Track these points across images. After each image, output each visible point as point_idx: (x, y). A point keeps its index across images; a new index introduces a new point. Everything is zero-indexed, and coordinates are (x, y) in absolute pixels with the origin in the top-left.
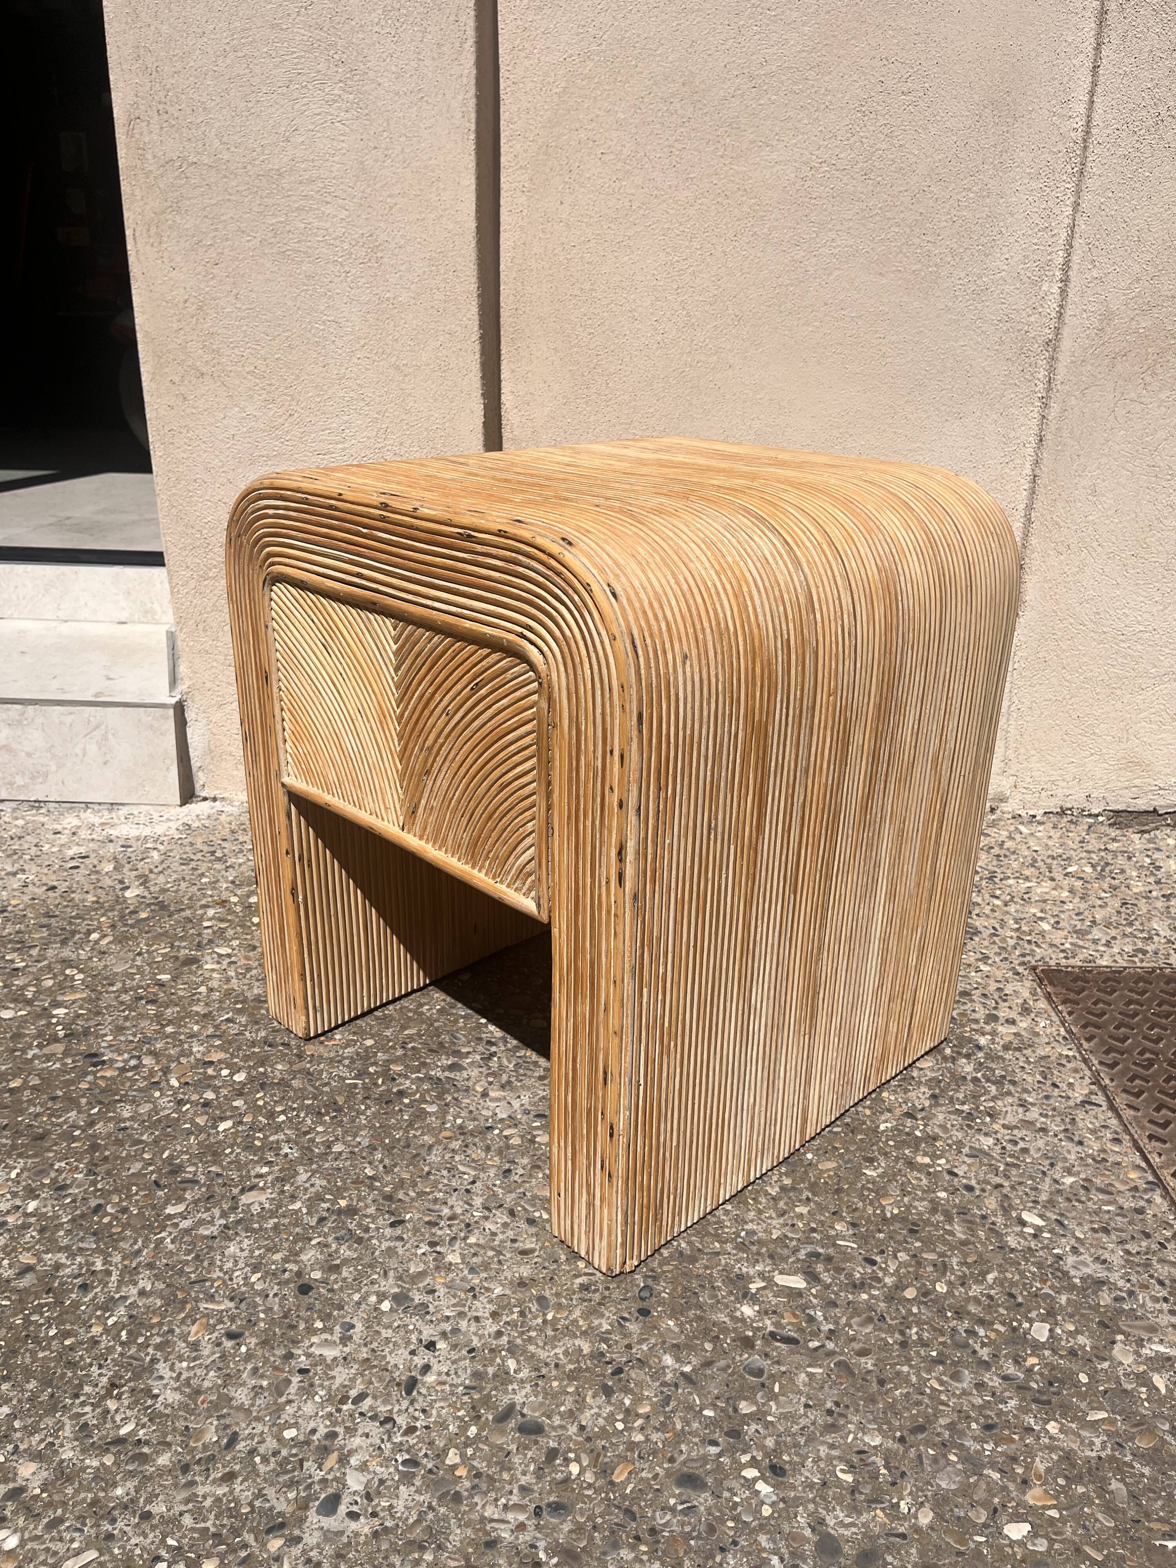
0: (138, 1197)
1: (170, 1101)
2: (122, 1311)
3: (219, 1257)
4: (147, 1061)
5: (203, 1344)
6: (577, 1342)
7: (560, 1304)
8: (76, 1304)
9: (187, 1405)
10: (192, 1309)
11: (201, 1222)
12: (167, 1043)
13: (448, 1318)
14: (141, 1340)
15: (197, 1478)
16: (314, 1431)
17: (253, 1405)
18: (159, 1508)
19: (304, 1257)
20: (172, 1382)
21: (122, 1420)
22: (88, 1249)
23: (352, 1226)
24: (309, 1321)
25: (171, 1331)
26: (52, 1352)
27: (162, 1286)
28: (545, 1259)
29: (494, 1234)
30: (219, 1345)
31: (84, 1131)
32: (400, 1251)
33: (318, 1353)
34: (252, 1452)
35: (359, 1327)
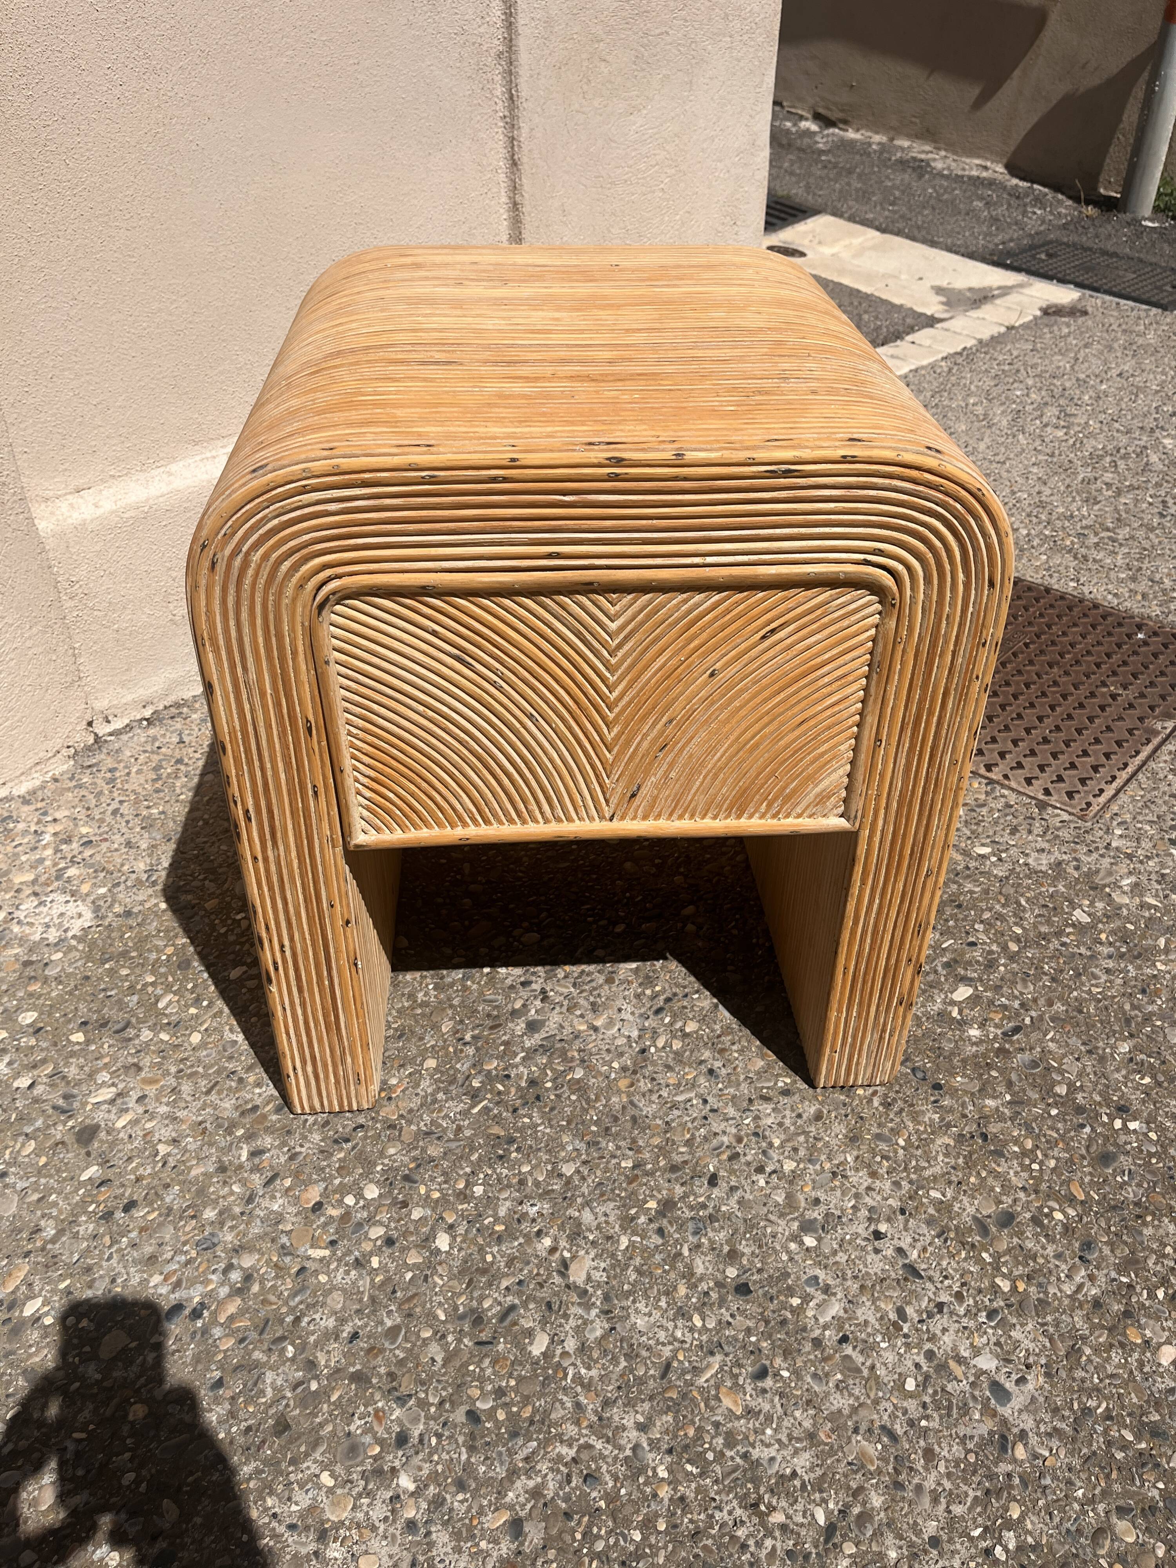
0: (489, 1371)
1: (347, 1273)
2: (650, 1457)
3: (644, 1338)
4: (248, 1261)
5: (753, 1404)
6: (939, 1142)
7: (892, 1129)
8: (611, 1498)
9: (823, 1451)
10: (701, 1393)
11: (579, 1331)
12: (232, 1228)
13: (853, 1207)
14: (710, 1456)
15: (916, 1481)
16: (917, 1366)
17: (858, 1398)
18: (931, 1528)
19: (699, 1270)
20: (785, 1453)
21: (804, 1517)
22: (533, 1453)
23: (688, 1214)
24: (784, 1306)
25: (717, 1425)
26: (665, 1547)
27: (647, 1406)
28: (836, 1109)
29: (780, 1124)
30: (764, 1391)
31: (316, 1377)
32: (748, 1196)
33: (828, 1319)
34: (911, 1423)
35: (821, 1274)
